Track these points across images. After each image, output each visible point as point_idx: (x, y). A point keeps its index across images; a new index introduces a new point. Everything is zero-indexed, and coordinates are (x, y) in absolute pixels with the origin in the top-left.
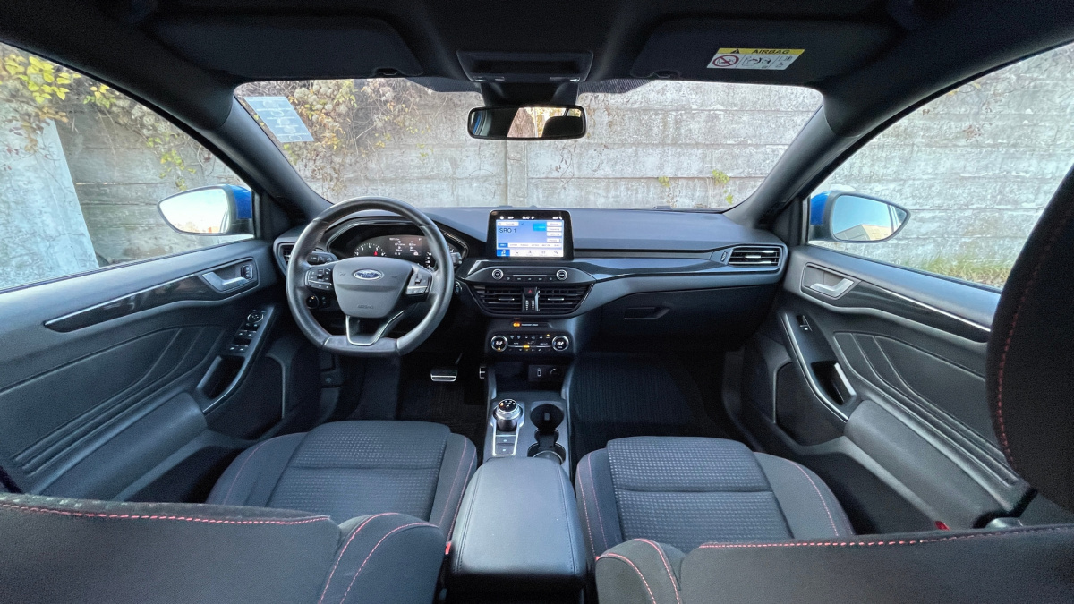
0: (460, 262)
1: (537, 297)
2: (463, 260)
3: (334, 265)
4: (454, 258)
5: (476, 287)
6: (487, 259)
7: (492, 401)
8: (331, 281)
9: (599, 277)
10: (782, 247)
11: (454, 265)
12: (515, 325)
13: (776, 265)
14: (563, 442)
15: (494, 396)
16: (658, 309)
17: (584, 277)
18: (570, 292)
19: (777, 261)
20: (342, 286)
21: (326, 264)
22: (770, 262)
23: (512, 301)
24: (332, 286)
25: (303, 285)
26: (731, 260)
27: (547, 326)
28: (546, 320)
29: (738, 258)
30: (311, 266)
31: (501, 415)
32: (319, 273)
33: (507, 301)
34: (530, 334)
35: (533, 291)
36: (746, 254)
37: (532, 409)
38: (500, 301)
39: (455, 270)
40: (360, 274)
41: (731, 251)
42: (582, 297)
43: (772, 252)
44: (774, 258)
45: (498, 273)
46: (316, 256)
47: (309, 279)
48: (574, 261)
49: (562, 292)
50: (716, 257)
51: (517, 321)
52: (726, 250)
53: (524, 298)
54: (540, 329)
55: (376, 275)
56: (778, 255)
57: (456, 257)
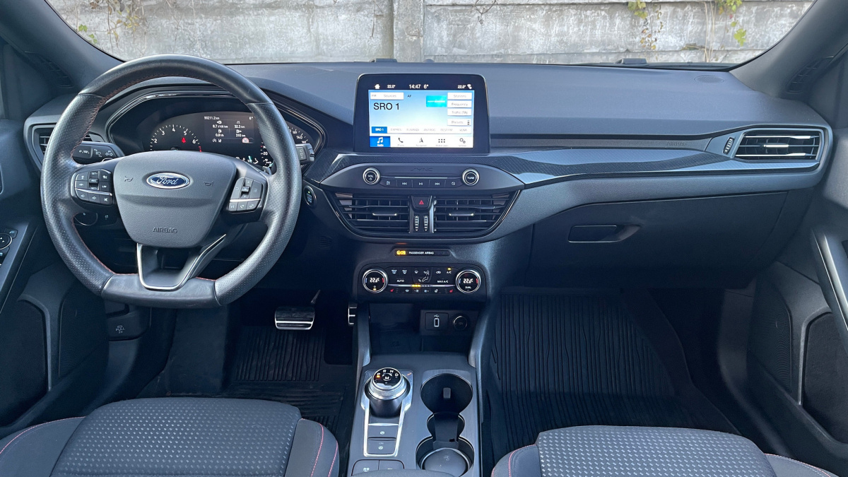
0: (312, 159)
1: (432, 212)
2: (315, 155)
3: (115, 164)
4: (302, 154)
5: (338, 195)
6: (354, 151)
7: (364, 369)
8: (112, 190)
9: (528, 178)
10: (824, 129)
11: (302, 162)
12: (399, 253)
13: (813, 158)
14: (471, 435)
15: (367, 360)
16: (622, 228)
17: (507, 180)
18: (484, 203)
19: (815, 152)
20: (128, 198)
21: (103, 163)
22: (803, 154)
23: (394, 218)
24: (114, 197)
25: (67, 195)
26: (740, 151)
27: (448, 255)
28: (447, 246)
29: (751, 147)
30: (79, 166)
31: (377, 391)
32: (91, 177)
33: (387, 218)
34: (422, 267)
35: (426, 202)
36: (764, 141)
37: (424, 382)
38: (375, 218)
39: (303, 171)
40: (155, 179)
41: (741, 136)
42: (502, 210)
43: (808, 137)
44: (810, 148)
45: (372, 174)
46: (89, 148)
47: (76, 186)
48: (490, 155)
49: (471, 203)
50: (717, 145)
51: (401, 248)
52: (732, 135)
53: (412, 212)
54: (438, 260)
55: (181, 181)
56: (817, 143)
57: (306, 150)
